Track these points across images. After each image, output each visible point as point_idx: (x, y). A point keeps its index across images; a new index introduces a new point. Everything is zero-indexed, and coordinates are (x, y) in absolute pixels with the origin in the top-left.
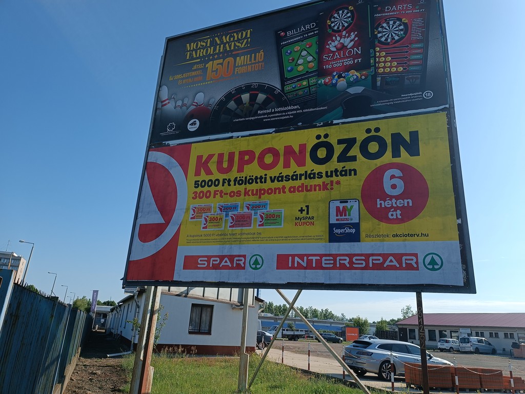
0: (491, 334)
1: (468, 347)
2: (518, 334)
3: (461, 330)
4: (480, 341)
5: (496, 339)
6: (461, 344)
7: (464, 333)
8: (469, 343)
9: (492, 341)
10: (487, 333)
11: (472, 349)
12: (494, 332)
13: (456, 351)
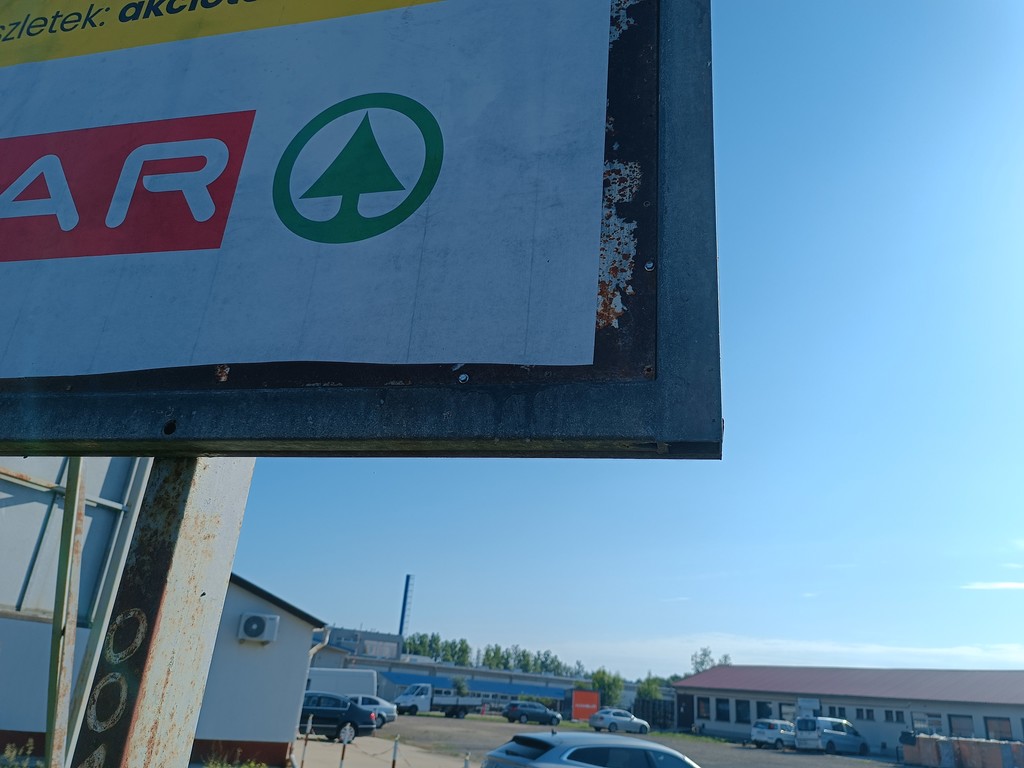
0: (859, 712)
1: (812, 739)
2: (911, 713)
3: (801, 702)
4: (837, 727)
5: (870, 723)
6: (799, 733)
7: (806, 709)
8: (814, 729)
9: (863, 727)
10: (851, 710)
11: (820, 745)
12: (865, 709)
13: (788, 747)
